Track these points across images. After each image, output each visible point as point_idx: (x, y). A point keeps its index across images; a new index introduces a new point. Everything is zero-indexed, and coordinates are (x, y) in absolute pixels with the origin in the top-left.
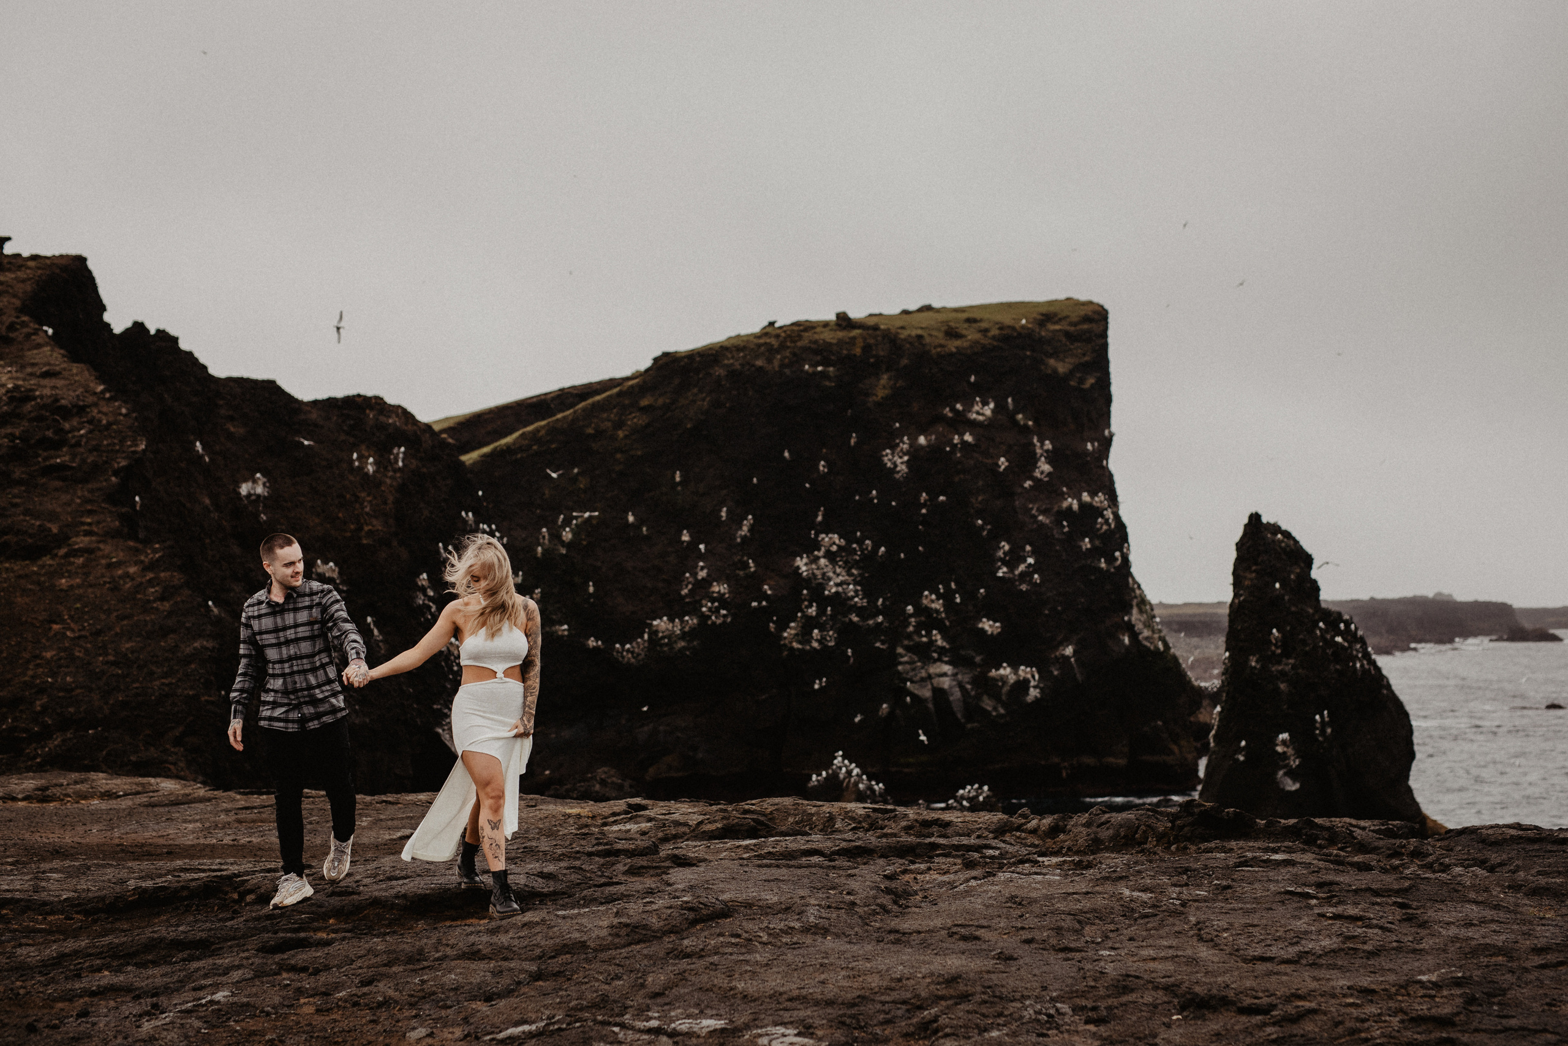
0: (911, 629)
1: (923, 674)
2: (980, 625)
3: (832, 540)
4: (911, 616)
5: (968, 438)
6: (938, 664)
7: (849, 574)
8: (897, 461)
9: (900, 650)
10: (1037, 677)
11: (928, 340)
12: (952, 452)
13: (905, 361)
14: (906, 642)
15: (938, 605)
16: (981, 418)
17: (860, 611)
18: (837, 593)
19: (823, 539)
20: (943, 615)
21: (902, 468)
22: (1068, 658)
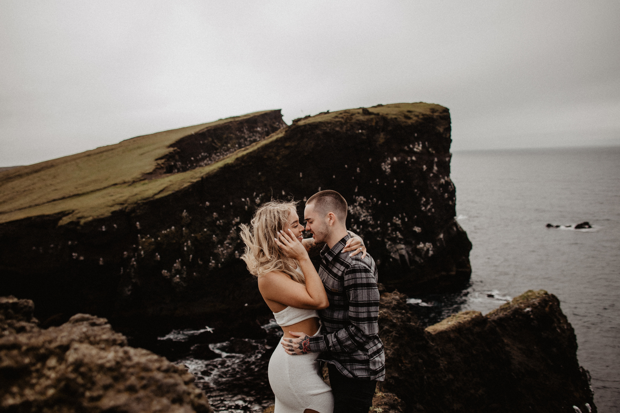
0: (389, 232)
1: (395, 249)
2: (414, 229)
3: (361, 199)
4: (389, 227)
5: (414, 158)
6: (399, 245)
7: (368, 212)
8: (386, 167)
9: (386, 240)
10: (432, 246)
11: (398, 119)
12: (408, 164)
13: (390, 128)
14: (388, 237)
15: (399, 222)
16: (418, 151)
17: (371, 226)
18: (364, 220)
19: (358, 199)
20: (401, 226)
21: (388, 170)
22: (441, 239)
